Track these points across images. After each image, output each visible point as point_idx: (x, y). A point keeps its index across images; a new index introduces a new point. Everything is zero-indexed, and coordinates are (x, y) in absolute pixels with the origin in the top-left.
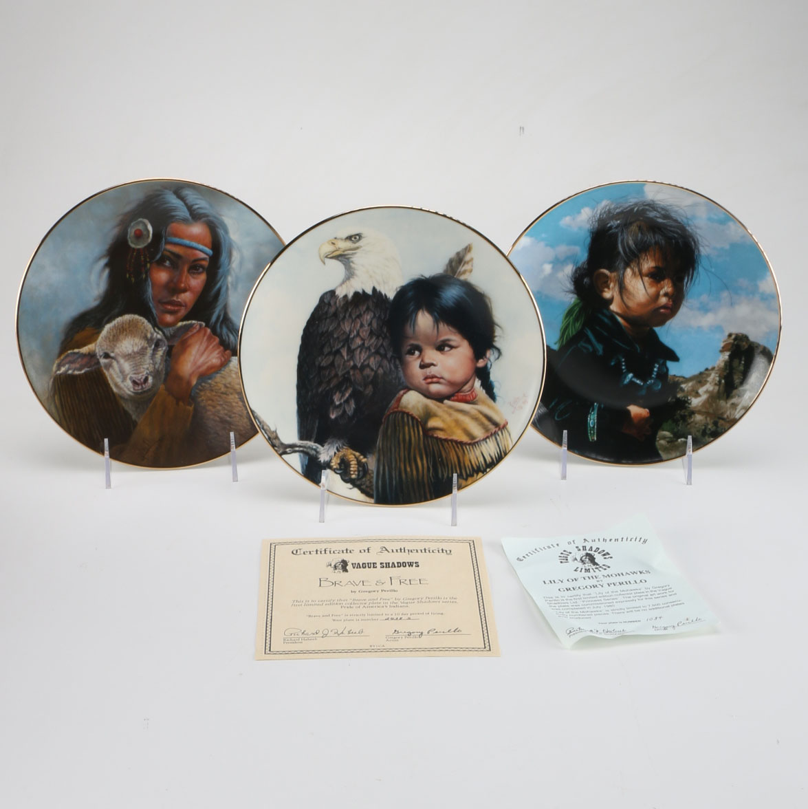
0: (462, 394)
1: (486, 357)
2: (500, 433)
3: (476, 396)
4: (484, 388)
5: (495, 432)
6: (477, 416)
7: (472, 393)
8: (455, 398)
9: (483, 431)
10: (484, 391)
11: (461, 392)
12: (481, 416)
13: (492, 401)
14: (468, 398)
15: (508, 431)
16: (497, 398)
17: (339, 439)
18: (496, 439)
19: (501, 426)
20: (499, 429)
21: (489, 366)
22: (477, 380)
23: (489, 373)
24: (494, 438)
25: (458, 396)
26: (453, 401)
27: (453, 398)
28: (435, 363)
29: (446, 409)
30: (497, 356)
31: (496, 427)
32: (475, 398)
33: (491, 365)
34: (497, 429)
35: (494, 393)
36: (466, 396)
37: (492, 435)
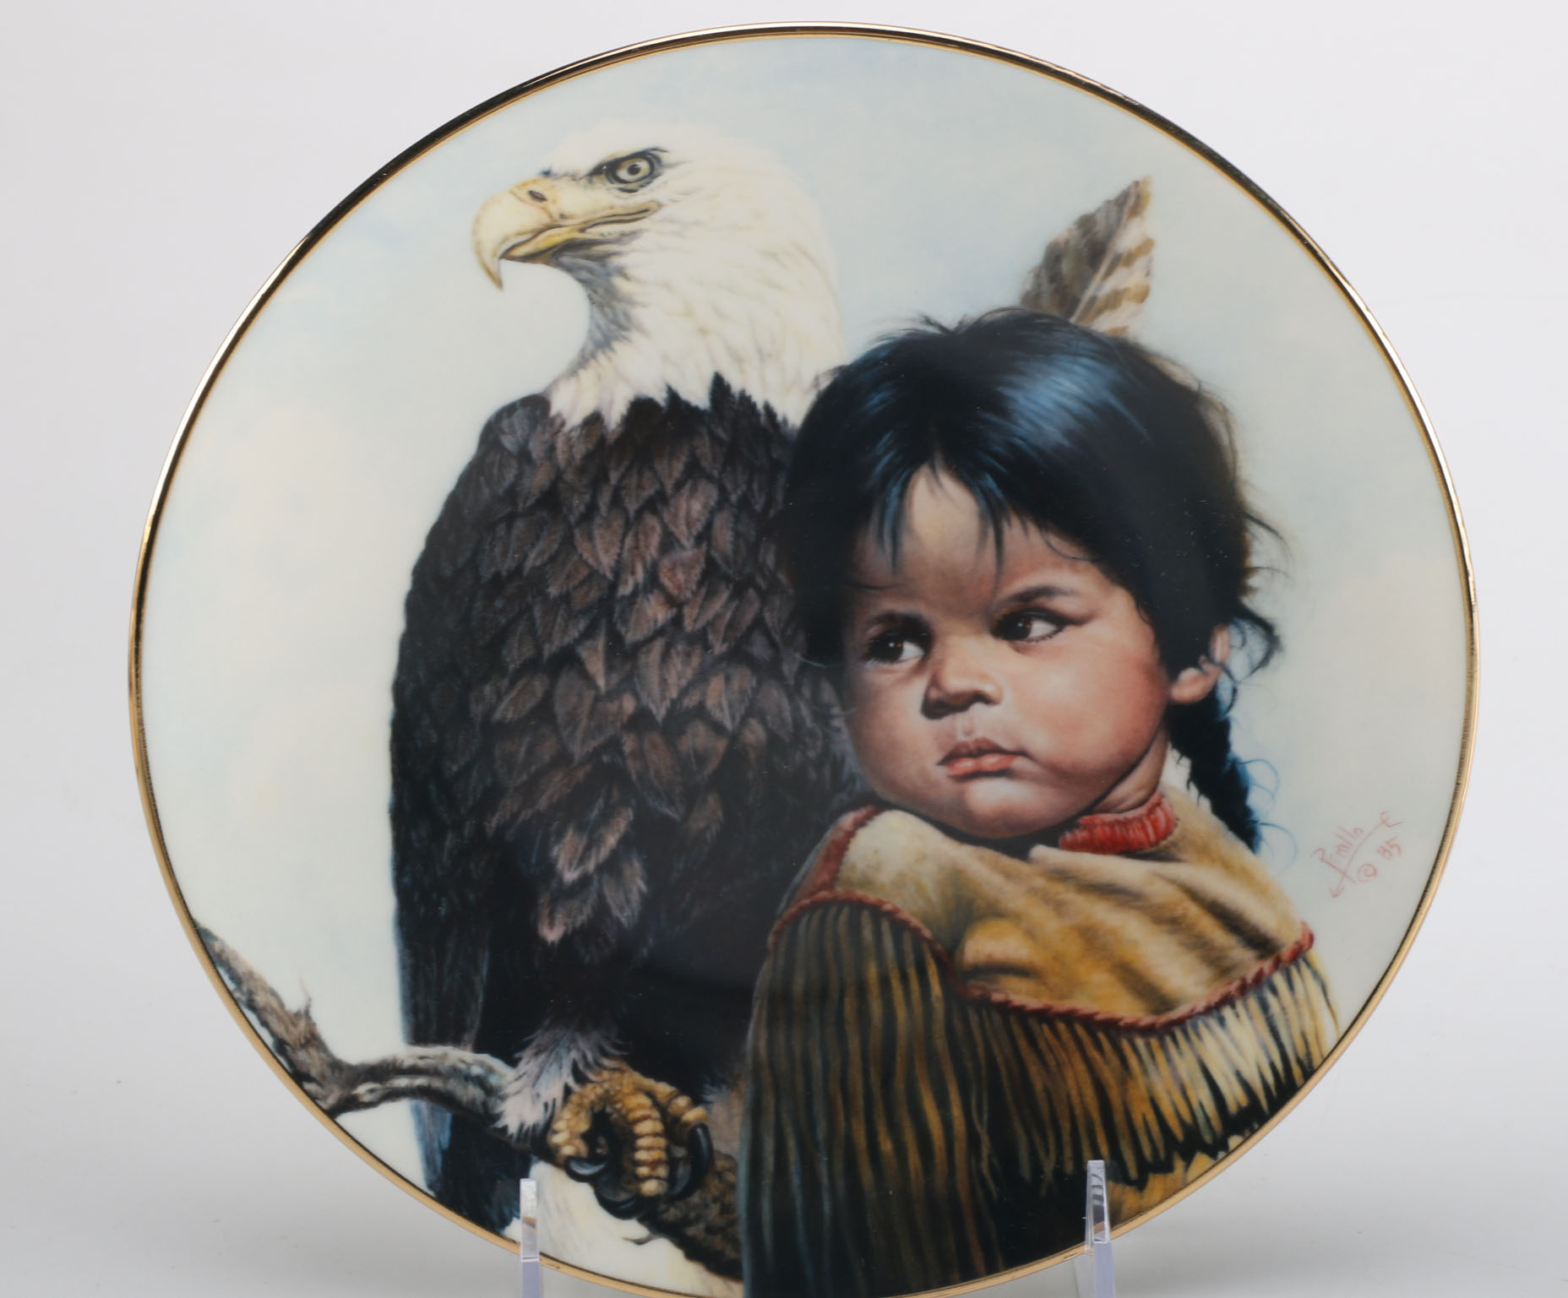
0: (1109, 817)
1: (1211, 660)
2: (1279, 980)
3: (1171, 824)
4: (1204, 789)
5: (1259, 979)
6: (1179, 912)
7: (1151, 811)
8: (1081, 835)
9: (1205, 973)
10: (1205, 804)
11: (1106, 811)
12: (1193, 910)
13: (1241, 847)
14: (1135, 834)
15: (1316, 975)
16: (1265, 832)
17: (582, 1029)
18: (1265, 1007)
19: (1286, 952)
20: (1277, 964)
21: (1224, 695)
22: (1172, 755)
23: (1223, 728)
24: (1253, 1003)
25: (1090, 827)
26: (1074, 847)
27: (1068, 836)
28: (988, 689)
29: (1040, 882)
30: (1259, 655)
31: (1262, 957)
32: (1168, 832)
33: (1235, 691)
34: (1267, 965)
35: (1247, 812)
36: (1125, 824)
37: (1243, 989)
